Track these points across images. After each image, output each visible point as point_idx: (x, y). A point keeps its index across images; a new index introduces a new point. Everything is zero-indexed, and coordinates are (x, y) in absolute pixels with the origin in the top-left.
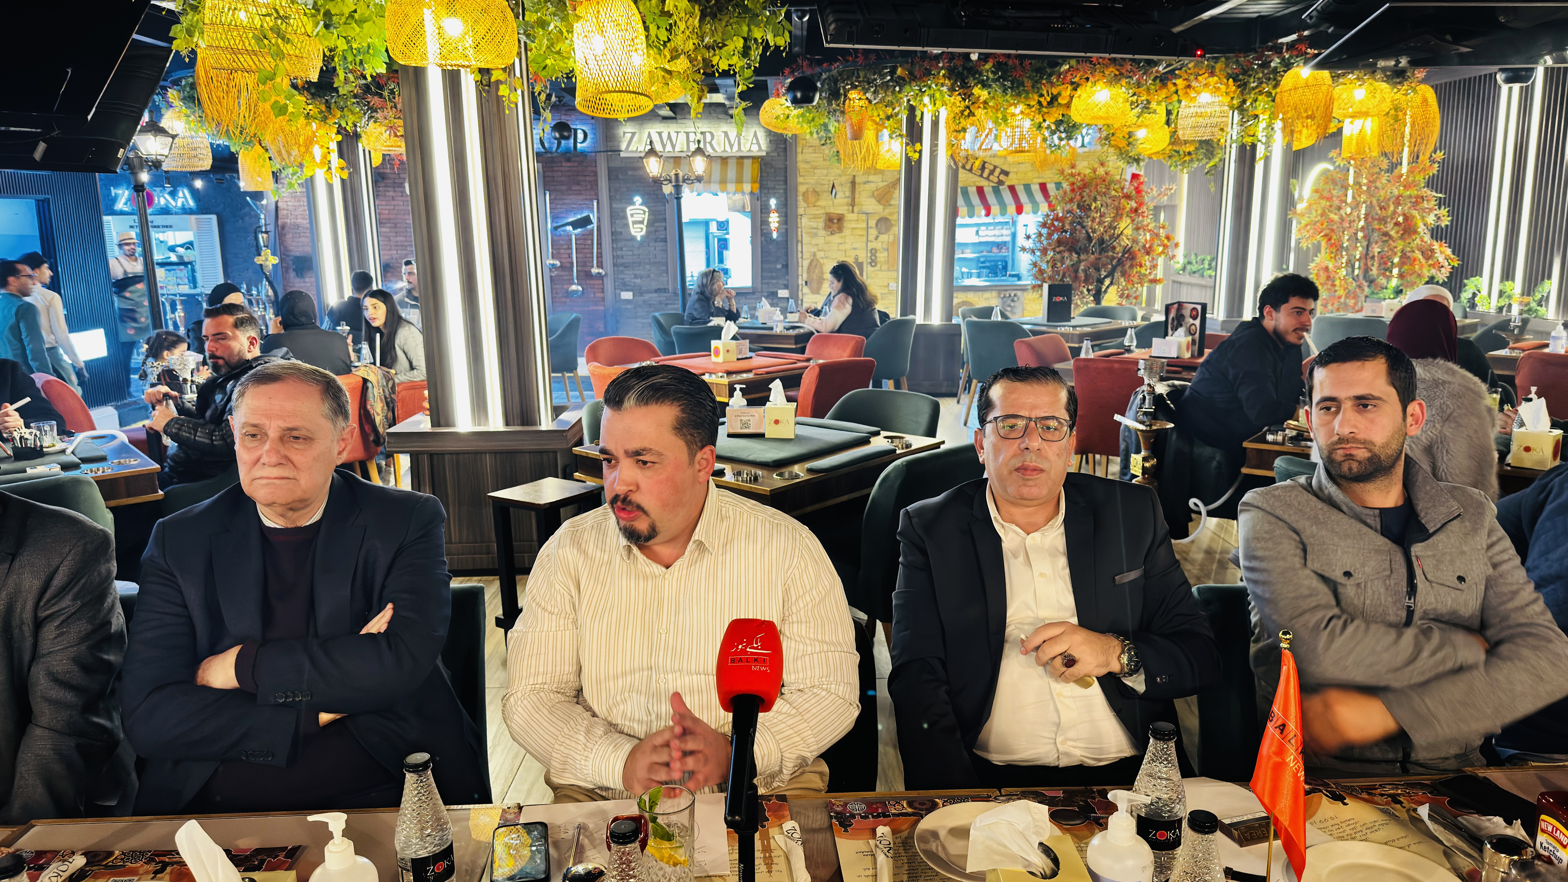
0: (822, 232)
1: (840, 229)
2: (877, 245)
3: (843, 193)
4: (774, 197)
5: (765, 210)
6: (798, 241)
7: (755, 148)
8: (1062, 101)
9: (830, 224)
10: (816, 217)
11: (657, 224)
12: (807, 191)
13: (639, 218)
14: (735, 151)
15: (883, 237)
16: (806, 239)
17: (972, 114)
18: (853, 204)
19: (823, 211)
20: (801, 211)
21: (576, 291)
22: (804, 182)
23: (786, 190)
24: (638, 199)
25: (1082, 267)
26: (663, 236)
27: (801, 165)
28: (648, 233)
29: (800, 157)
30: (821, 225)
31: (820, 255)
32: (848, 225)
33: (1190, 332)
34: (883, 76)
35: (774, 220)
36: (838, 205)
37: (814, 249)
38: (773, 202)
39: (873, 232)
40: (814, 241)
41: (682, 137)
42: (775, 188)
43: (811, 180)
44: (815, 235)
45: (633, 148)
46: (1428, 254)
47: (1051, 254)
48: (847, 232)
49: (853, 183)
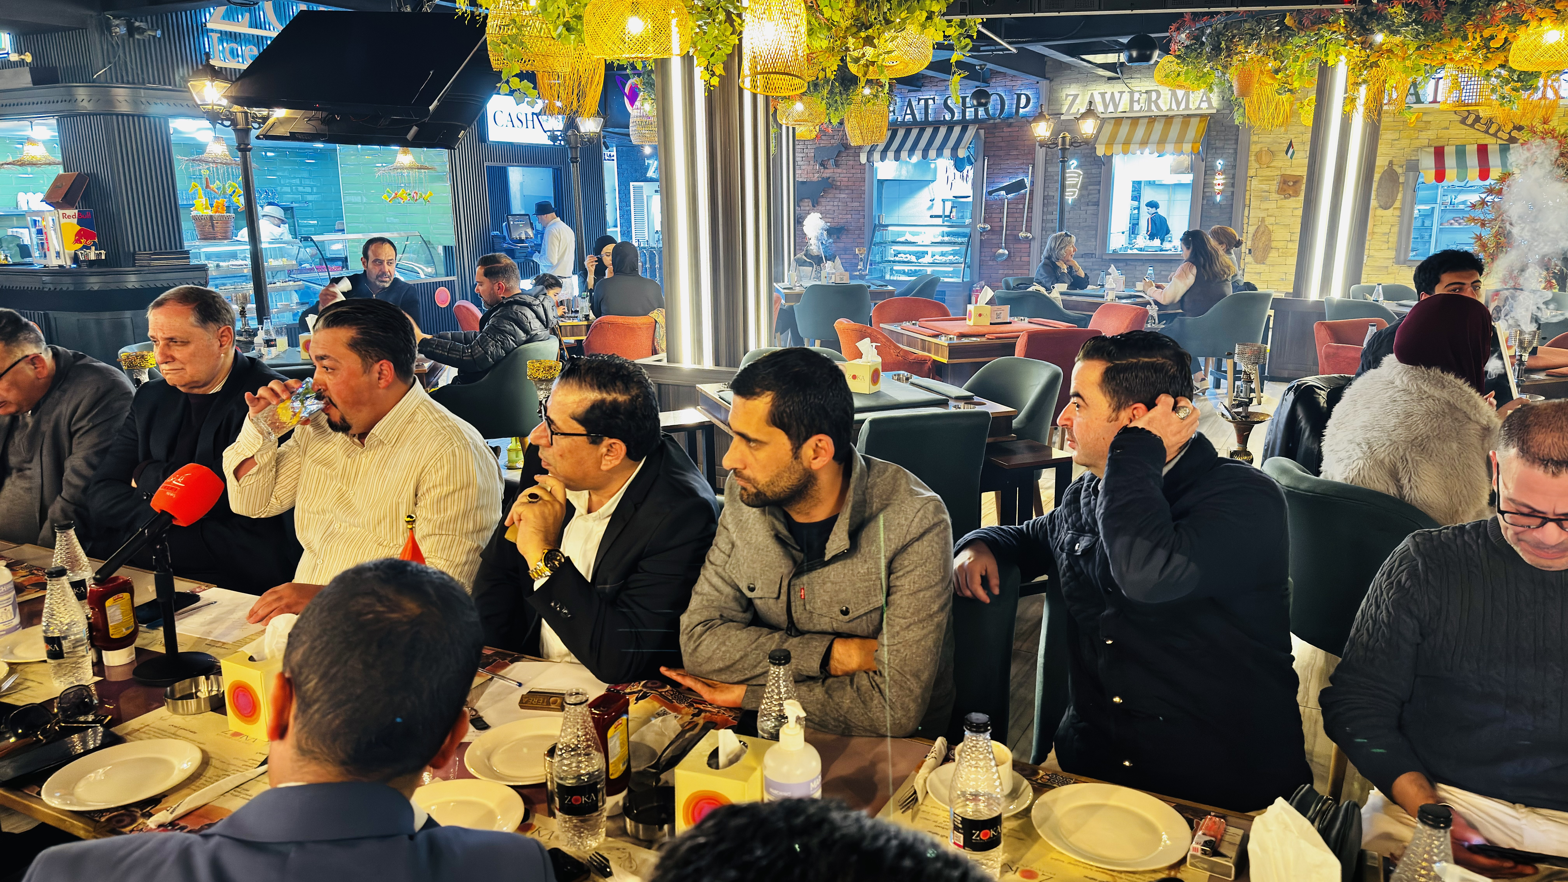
0: (1274, 196)
1: (1297, 193)
3: (1302, 152)
4: (1221, 157)
5: (1209, 171)
6: (1245, 206)
9: (1285, 187)
10: (1269, 179)
11: (1090, 187)
12: (1261, 151)
13: (1074, 181)
14: (1182, 110)
16: (1254, 203)
19: (1279, 173)
20: (1251, 172)
21: (1003, 254)
22: (1259, 142)
23: (1236, 150)
24: (1074, 163)
26: (1095, 200)
28: (1081, 196)
30: (1273, 187)
31: (1269, 221)
35: (1219, 182)
36: (1299, 165)
37: (1263, 214)
38: (1219, 164)
40: (1265, 206)
41: (1126, 97)
42: (1223, 148)
43: (1266, 139)
44: (1266, 199)
45: (1072, 110)
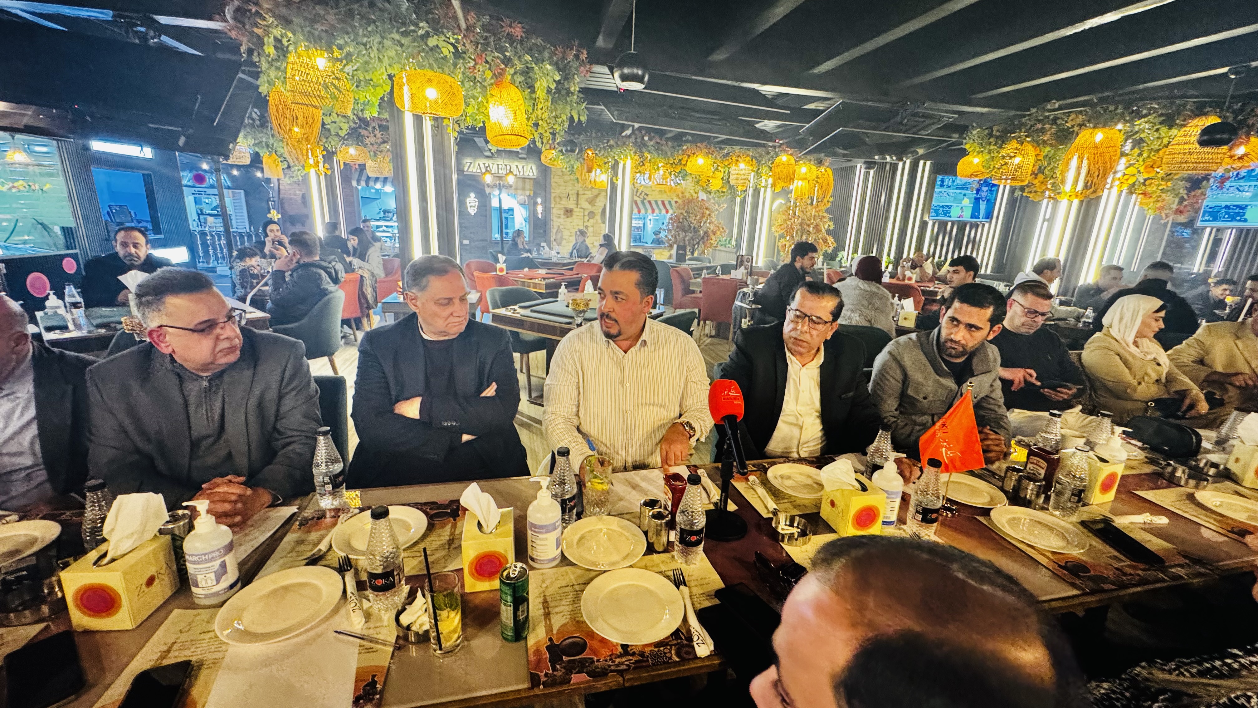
0: (562, 216)
1: (571, 216)
2: (589, 224)
3: (573, 198)
4: (540, 198)
5: (535, 204)
6: (551, 220)
7: (531, 174)
8: (683, 163)
9: (566, 213)
10: (560, 209)
11: (482, 208)
12: (556, 196)
13: (473, 204)
14: (521, 175)
15: (591, 221)
16: (555, 219)
17: (643, 165)
18: (577, 204)
19: (563, 207)
20: (553, 206)
22: (556, 191)
23: (546, 195)
24: (472, 195)
25: (687, 238)
26: (485, 214)
27: (553, 184)
28: (478, 212)
29: (553, 180)
30: (562, 212)
31: (561, 227)
32: (574, 213)
33: (746, 269)
34: (603, 143)
35: (540, 209)
36: (571, 205)
37: (559, 225)
38: (539, 200)
39: (587, 218)
40: (559, 220)
41: (495, 166)
42: (540, 194)
43: (558, 191)
44: (559, 217)
45: (470, 170)
46: (825, 241)
47: (673, 232)
48: (574, 217)
49: (578, 194)
